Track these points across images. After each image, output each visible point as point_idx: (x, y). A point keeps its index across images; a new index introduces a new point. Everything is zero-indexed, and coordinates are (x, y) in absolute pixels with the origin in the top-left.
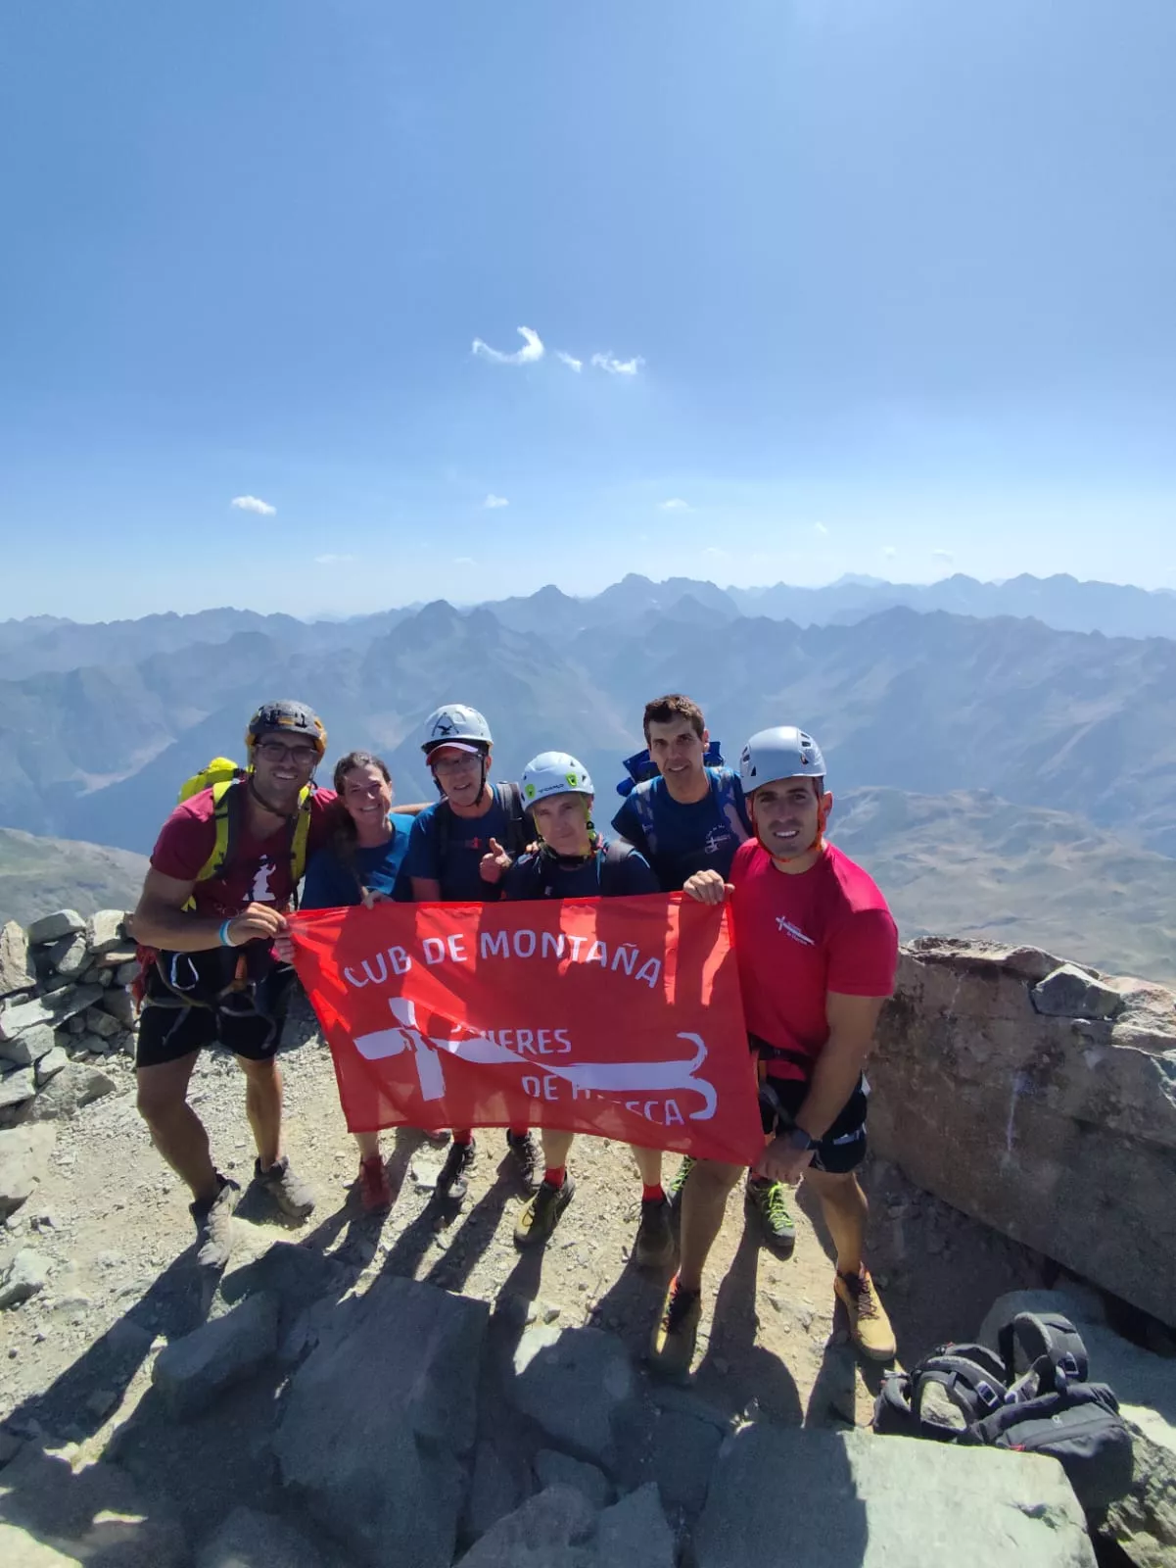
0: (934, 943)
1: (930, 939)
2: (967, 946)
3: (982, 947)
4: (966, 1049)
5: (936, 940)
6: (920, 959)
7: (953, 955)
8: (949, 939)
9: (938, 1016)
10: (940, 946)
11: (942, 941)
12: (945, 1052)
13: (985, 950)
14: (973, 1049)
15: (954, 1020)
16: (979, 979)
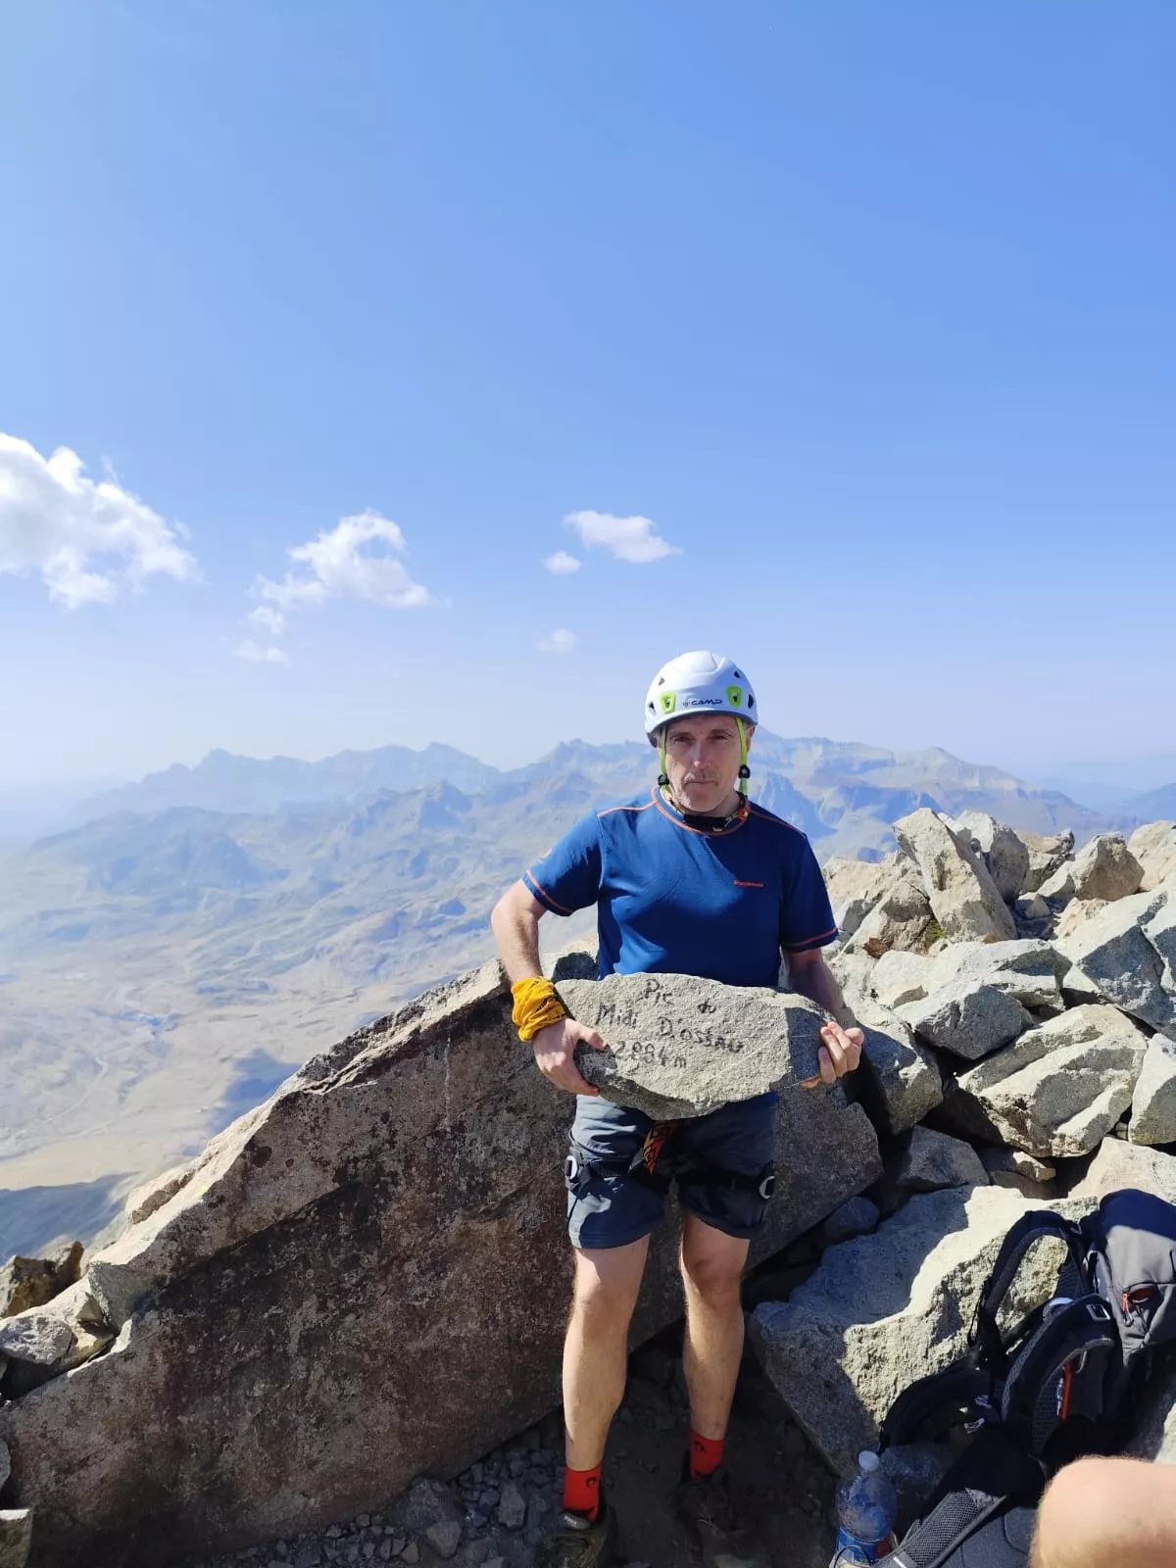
0: (350, 1047)
1: (336, 1048)
2: (417, 1011)
3: (437, 999)
4: (495, 1151)
5: (350, 1040)
6: (359, 1079)
7: (416, 1031)
8: (371, 1026)
9: (430, 1142)
10: (366, 1043)
11: (362, 1036)
12: (464, 1188)
13: (444, 999)
14: (506, 1147)
15: (459, 1128)
16: (474, 1035)
